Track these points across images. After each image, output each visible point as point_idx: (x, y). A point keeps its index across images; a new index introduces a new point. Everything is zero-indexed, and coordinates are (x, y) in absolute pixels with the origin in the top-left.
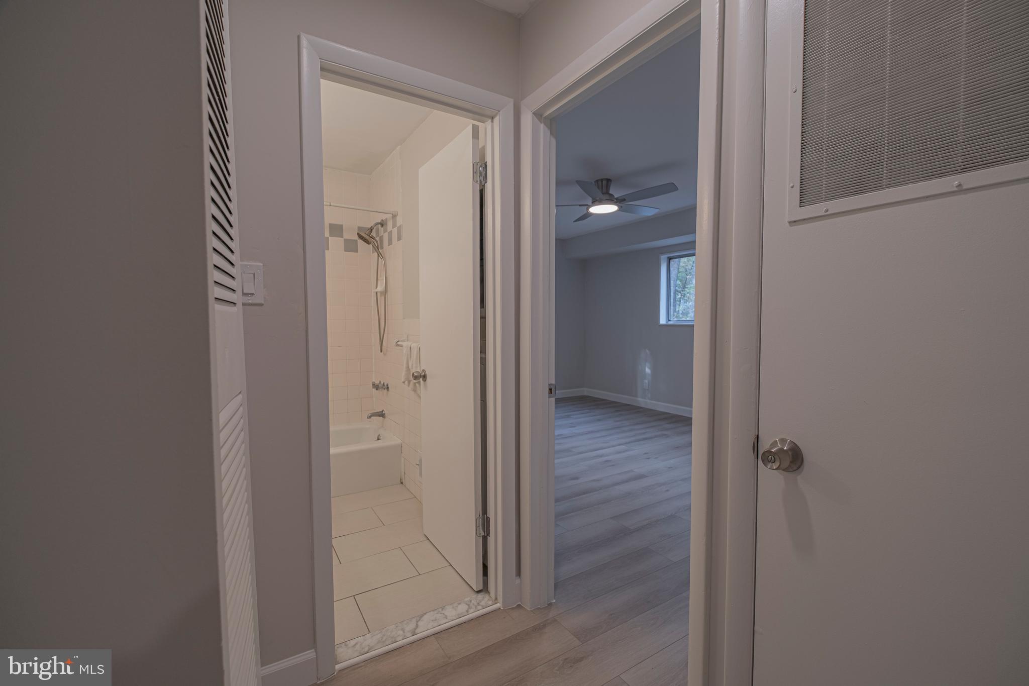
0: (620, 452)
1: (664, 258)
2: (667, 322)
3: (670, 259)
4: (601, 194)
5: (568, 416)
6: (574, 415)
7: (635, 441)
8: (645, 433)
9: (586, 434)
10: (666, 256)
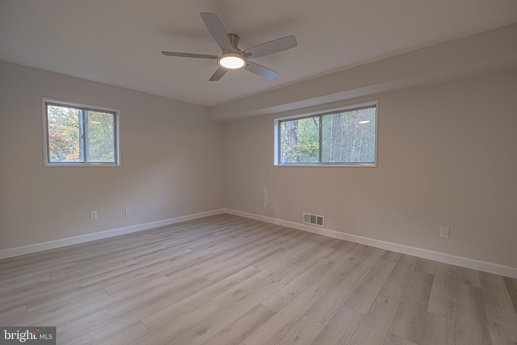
0: (248, 277)
1: (276, 120)
2: (278, 164)
3: (280, 122)
4: (232, 47)
5: (210, 235)
6: (215, 233)
7: (261, 259)
8: (267, 248)
9: (222, 254)
10: (278, 119)
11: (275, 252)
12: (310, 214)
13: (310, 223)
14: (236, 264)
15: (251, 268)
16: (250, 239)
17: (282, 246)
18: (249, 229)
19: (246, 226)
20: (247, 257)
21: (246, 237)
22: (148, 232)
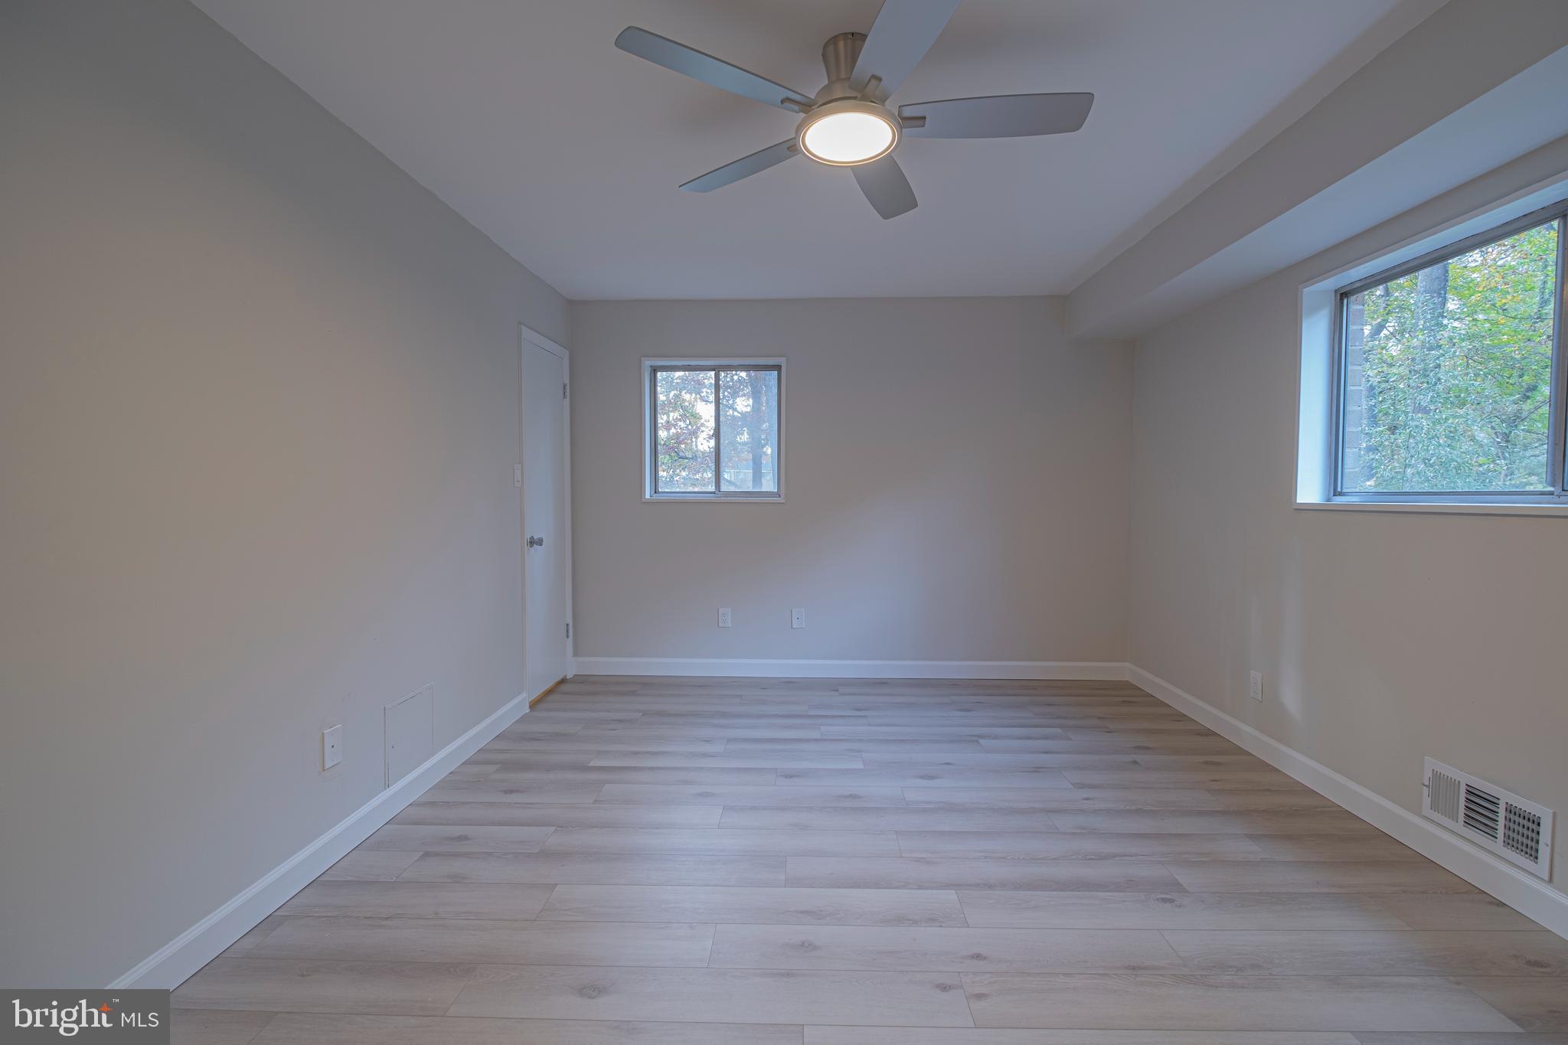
3: (1344, 295)
11: (1129, 885)
12: (1464, 778)
13: (1459, 826)
14: (918, 860)
15: (951, 895)
16: (1087, 799)
17: (1184, 877)
18: (1135, 762)
19: (1138, 748)
20: (986, 857)
21: (1081, 786)
22: (834, 685)
